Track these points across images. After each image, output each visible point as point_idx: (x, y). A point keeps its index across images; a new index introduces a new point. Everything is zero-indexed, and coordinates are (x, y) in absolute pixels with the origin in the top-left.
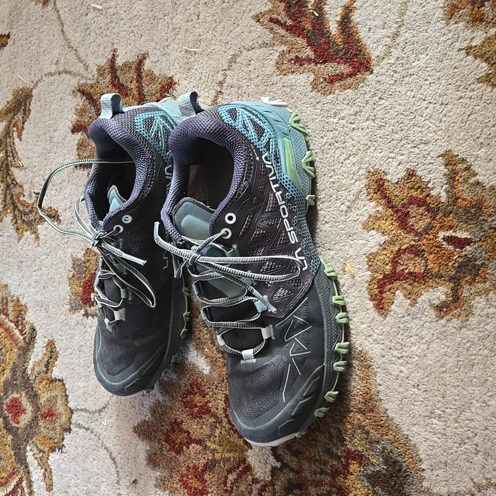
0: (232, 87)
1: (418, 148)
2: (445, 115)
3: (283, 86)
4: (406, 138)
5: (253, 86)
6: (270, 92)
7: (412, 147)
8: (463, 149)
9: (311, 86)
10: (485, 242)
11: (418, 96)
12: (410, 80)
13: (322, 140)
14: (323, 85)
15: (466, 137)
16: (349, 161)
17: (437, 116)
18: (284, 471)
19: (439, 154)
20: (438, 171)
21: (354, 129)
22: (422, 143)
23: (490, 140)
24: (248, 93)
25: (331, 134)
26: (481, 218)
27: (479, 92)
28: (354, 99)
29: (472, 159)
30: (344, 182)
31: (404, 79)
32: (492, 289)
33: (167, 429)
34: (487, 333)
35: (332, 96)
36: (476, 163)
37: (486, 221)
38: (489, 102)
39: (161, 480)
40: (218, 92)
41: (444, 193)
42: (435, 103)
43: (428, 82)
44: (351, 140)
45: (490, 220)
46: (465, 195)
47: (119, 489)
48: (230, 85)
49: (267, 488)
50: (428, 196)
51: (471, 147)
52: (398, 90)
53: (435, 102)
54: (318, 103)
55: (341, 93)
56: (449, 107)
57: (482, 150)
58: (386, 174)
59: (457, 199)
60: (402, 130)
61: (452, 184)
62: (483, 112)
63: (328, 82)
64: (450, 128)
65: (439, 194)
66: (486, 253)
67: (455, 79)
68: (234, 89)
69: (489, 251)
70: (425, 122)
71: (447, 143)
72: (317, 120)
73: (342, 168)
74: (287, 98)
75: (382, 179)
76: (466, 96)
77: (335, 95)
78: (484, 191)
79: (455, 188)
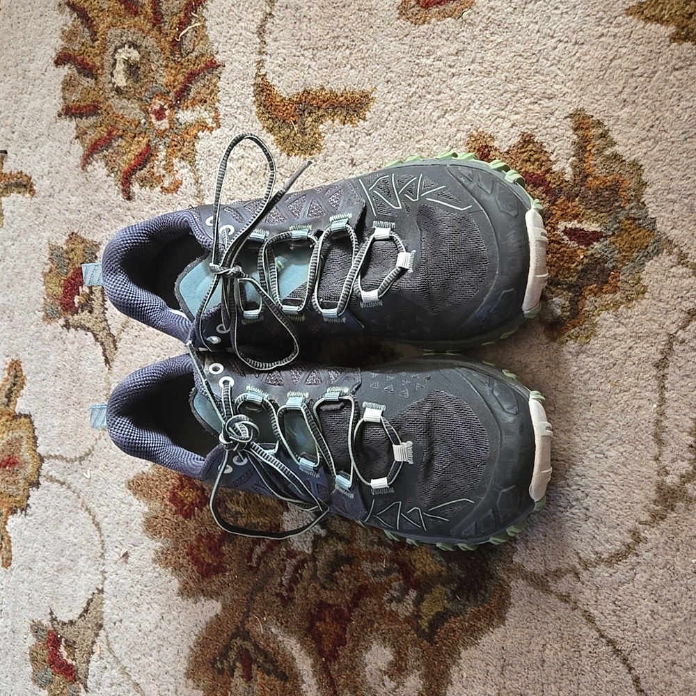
0: (287, 7)
1: (540, 104)
2: (579, 59)
3: (359, 10)
4: (524, 89)
5: (316, 7)
6: (340, 17)
7: (530, 103)
8: (600, 107)
9: (398, 11)
10: (620, 238)
11: (544, 31)
12: (535, 7)
13: (409, 89)
14: (415, 10)
15: (605, 92)
16: (444, 120)
17: (568, 60)
18: (331, 542)
19: (567, 115)
20: (565, 138)
21: (453, 75)
22: (545, 97)
23: (636, 97)
24: (309, 17)
25: (422, 80)
26: (617, 204)
27: (627, 29)
28: (456, 32)
29: (611, 123)
30: (434, 148)
31: (527, 6)
32: (623, 301)
33: (173, 484)
34: (612, 360)
35: (426, 26)
36: (616, 127)
37: (623, 208)
38: (638, 42)
39: (162, 553)
40: (267, 14)
41: (570, 169)
42: (567, 42)
43: (559, 12)
44: (448, 90)
45: (628, 207)
46: (597, 172)
47: (104, 565)
48: (285, 5)
49: (305, 565)
50: (547, 171)
51: (611, 105)
52: (517, 21)
53: (566, 39)
54: (406, 36)
55: (439, 23)
56: (586, 47)
57: (625, 110)
58: (493, 139)
59: (587, 176)
60: (519, 79)
61: (581, 157)
62: (630, 57)
63: (422, 7)
64: (584, 78)
65: (564, 168)
66: (620, 252)
67: (597, 9)
68: (289, 10)
69: (624, 250)
70: (551, 68)
71: (579, 99)
72: (404, 60)
73: (434, 129)
74: (363, 27)
75: (487, 146)
76: (609, 34)
77: (431, 26)
78: (623, 167)
79: (585, 162)
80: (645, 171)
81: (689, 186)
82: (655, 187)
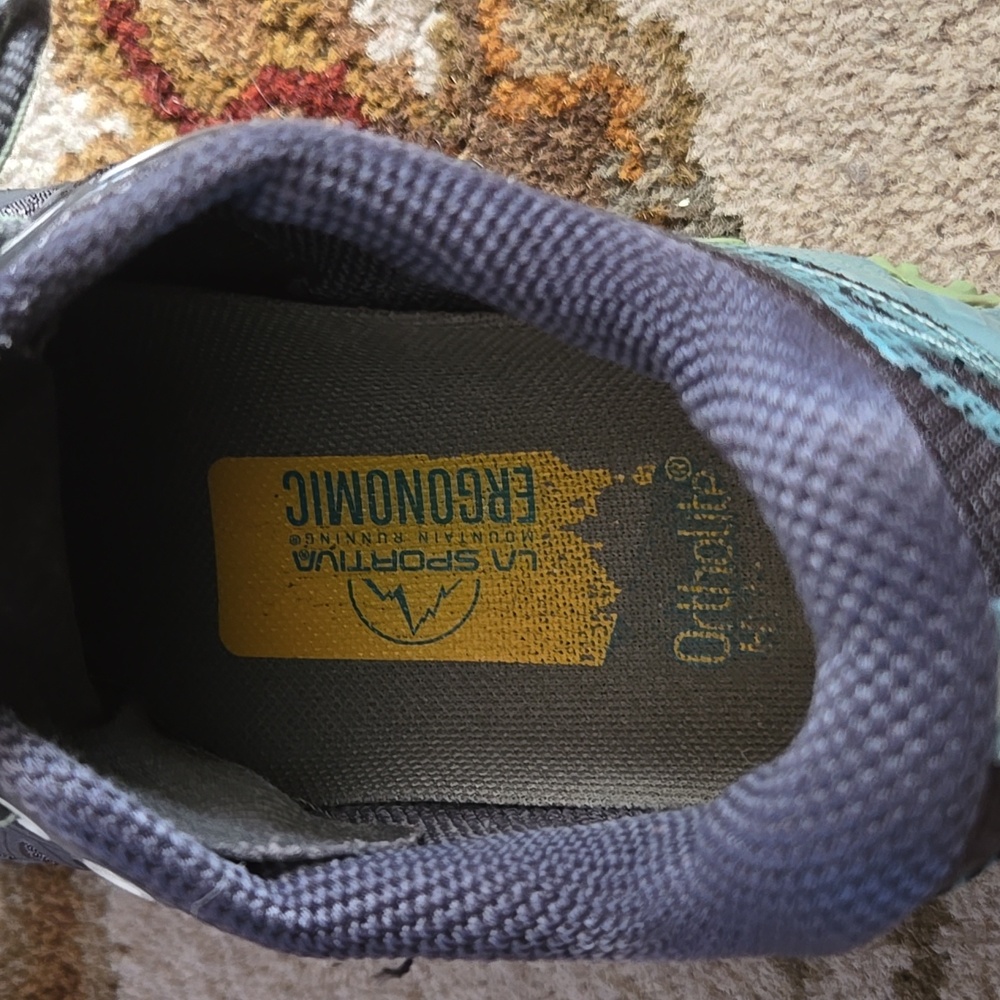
37: (626, 185)
41: (430, 53)
45: (643, 181)
46: (527, 62)
50: (351, 62)
59: (490, 79)
61: (465, 9)
65: (408, 52)
78: (619, 41)
79: (480, 27)
80: (697, 54)
81: (849, 107)
82: (732, 110)
